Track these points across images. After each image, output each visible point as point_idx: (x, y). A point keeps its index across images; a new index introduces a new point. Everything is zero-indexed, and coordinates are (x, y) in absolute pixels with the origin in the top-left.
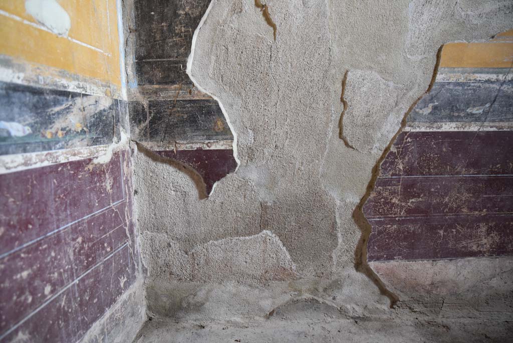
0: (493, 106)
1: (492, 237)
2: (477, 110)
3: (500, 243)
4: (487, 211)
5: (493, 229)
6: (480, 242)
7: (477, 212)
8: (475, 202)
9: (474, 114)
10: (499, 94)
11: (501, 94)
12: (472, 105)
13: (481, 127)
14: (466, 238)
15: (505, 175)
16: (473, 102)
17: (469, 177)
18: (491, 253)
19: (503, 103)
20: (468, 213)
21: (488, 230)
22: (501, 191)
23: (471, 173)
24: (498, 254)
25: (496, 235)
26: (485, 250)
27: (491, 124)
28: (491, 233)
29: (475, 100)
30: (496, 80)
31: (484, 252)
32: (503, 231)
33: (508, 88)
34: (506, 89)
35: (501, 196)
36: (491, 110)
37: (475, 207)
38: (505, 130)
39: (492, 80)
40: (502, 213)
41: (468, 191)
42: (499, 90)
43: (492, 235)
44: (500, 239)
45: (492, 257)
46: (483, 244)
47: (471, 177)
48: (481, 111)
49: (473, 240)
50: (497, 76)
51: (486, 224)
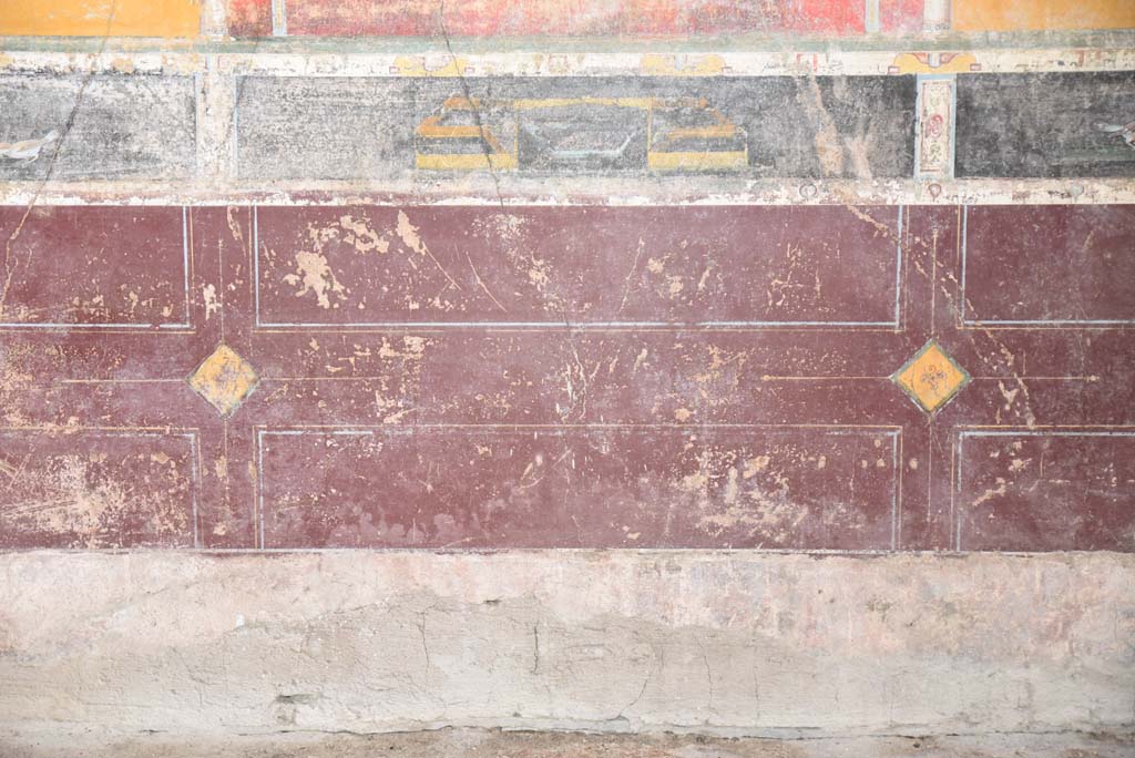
0: (67, 138)
1: (103, 494)
2: (23, 149)
3: (130, 512)
4: (81, 422)
5: (103, 472)
6: (69, 509)
7: (51, 425)
8: (41, 398)
9: (16, 160)
10: (82, 107)
11: (84, 107)
12: (6, 135)
13: (37, 193)
14: (25, 495)
15: (118, 325)
16: (8, 127)
17: (17, 328)
18: (103, 539)
19: (95, 130)
20: (26, 427)
21: (88, 476)
22: (113, 370)
23: (20, 317)
24: (127, 544)
25: (114, 489)
26: (86, 530)
27: (67, 187)
28: (99, 484)
29: (15, 121)
30: (68, 71)
31: (85, 535)
32: (132, 478)
33: (104, 91)
34: (99, 93)
35: (115, 381)
36: (63, 149)
37: (43, 413)
38: (107, 203)
39: (57, 69)
40: (124, 428)
41: (20, 365)
42: (80, 97)
43: (103, 488)
44: (125, 501)
45: (110, 550)
46: (80, 512)
47: (21, 328)
48: (34, 153)
49: (50, 503)
50: (71, 59)
51: (82, 459)
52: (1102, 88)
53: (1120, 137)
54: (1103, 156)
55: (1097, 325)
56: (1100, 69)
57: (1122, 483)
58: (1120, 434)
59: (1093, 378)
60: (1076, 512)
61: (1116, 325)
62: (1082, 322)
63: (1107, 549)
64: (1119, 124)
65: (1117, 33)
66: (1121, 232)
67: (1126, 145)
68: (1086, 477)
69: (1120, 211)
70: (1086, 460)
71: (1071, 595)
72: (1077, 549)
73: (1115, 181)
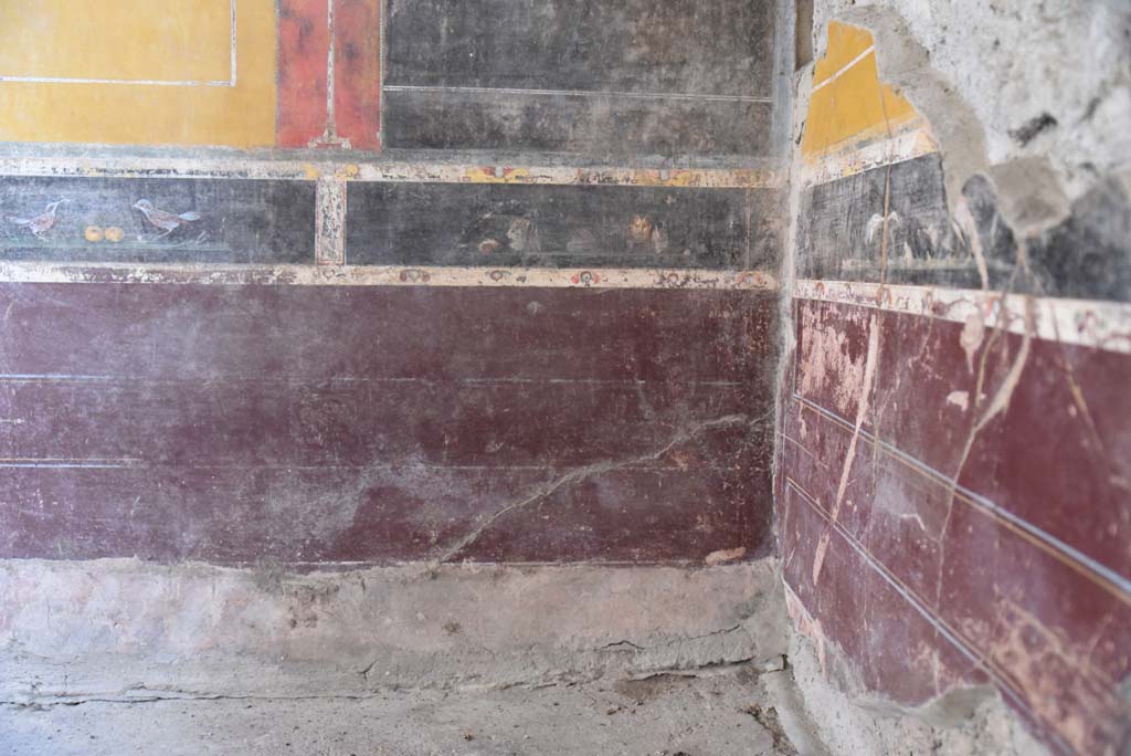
52: (11, 189)
53: (27, 229)
54: (15, 243)
55: (18, 379)
56: (8, 174)
57: (47, 504)
58: (43, 466)
59: (19, 421)
60: (13, 527)
61: (33, 379)
62: (7, 376)
63: (39, 557)
64: (26, 217)
65: (20, 146)
66: (34, 304)
67: (33, 235)
68: (18, 500)
69: (32, 288)
70: (18, 486)
71: (13, 594)
72: (14, 557)
73: (26, 264)
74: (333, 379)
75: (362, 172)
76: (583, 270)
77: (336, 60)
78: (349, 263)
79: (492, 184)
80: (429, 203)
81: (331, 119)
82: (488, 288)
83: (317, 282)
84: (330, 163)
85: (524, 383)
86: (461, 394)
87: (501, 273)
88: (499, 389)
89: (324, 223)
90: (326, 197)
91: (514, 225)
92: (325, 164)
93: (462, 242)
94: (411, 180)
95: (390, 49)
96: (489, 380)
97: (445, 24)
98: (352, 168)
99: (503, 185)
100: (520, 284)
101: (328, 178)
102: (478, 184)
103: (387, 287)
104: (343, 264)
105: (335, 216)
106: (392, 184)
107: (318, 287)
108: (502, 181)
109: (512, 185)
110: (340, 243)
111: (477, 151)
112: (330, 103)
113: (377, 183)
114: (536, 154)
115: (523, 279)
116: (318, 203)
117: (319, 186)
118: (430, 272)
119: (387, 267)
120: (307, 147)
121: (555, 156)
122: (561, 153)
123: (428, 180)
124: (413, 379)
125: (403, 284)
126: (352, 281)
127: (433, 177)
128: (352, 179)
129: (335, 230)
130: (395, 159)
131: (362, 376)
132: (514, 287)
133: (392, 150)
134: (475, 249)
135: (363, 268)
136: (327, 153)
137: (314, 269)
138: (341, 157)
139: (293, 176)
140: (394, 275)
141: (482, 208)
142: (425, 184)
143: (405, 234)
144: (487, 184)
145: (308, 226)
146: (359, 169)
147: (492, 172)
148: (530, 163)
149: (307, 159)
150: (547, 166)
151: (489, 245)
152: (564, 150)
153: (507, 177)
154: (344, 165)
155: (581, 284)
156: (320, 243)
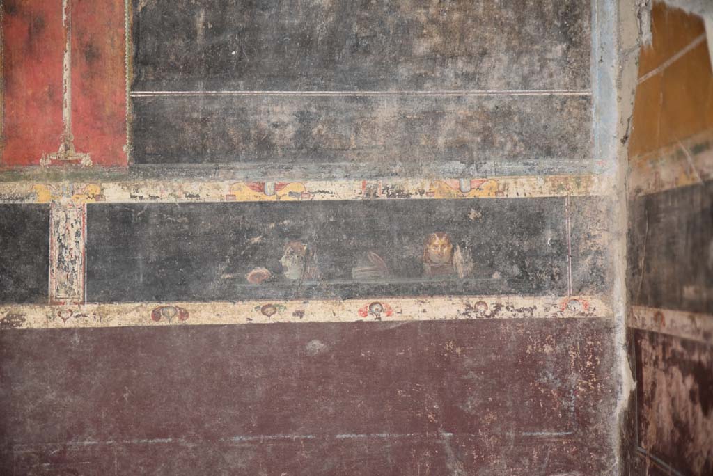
74: (70, 443)
75: (106, 192)
76: (372, 301)
77: (73, 63)
78: (91, 301)
79: (261, 203)
80: (186, 227)
81: (67, 131)
82: (260, 326)
83: (51, 325)
84: (66, 183)
85: (305, 440)
86: (228, 457)
87: (274, 307)
88: (274, 449)
89: (60, 254)
90: (62, 224)
91: (289, 249)
92: (61, 184)
93: (228, 271)
94: (164, 201)
95: (138, 48)
96: (262, 437)
97: (202, 19)
98: (93, 188)
99: (276, 202)
100: (297, 320)
101: (64, 200)
102: (245, 203)
103: (136, 328)
104: (83, 303)
105: (73, 245)
106: (141, 206)
107: (53, 331)
108: (274, 199)
109: (284, 203)
110: (79, 278)
111: (244, 165)
112: (66, 113)
113: (124, 205)
114: (313, 167)
115: (300, 313)
116: (53, 229)
117: (54, 211)
118: (189, 308)
119: (137, 304)
120: (39, 165)
121: (336, 167)
122: (343, 163)
123: (184, 200)
124: (170, 440)
125: (156, 324)
126: (93, 323)
127: (191, 196)
128: (93, 201)
129: (73, 262)
130: (145, 176)
131: (106, 439)
132: (290, 323)
133: (141, 166)
134: (242, 280)
135: (107, 306)
136: (63, 172)
137: (48, 309)
138: (79, 175)
139: (22, 199)
140: (145, 313)
141: (251, 230)
142: (182, 204)
143: (159, 263)
144: (255, 203)
145: (40, 258)
146: (102, 190)
147: (261, 188)
148: (306, 177)
149: (38, 178)
150: (326, 179)
151: (260, 275)
152: (345, 159)
153: (280, 193)
154: (84, 185)
155: (370, 318)
156: (55, 280)
